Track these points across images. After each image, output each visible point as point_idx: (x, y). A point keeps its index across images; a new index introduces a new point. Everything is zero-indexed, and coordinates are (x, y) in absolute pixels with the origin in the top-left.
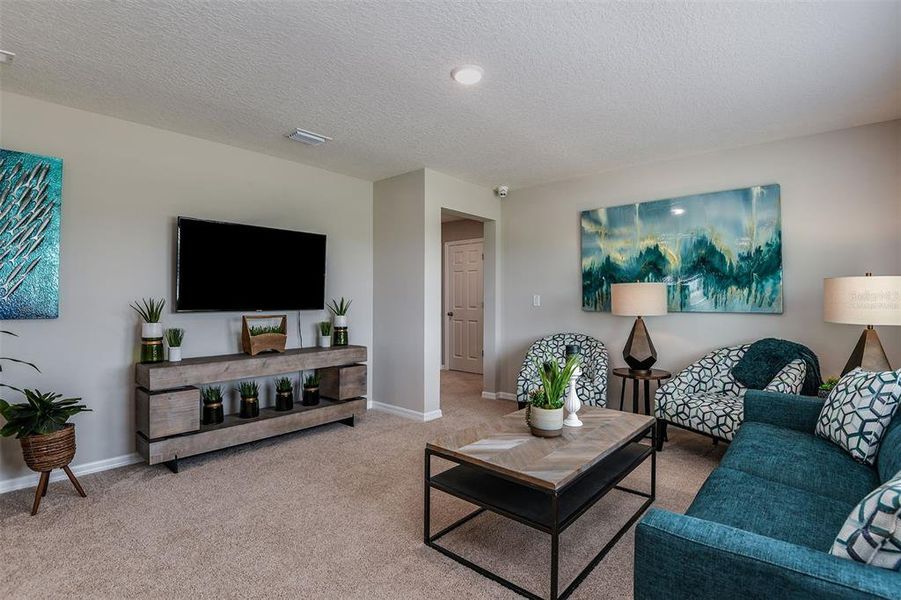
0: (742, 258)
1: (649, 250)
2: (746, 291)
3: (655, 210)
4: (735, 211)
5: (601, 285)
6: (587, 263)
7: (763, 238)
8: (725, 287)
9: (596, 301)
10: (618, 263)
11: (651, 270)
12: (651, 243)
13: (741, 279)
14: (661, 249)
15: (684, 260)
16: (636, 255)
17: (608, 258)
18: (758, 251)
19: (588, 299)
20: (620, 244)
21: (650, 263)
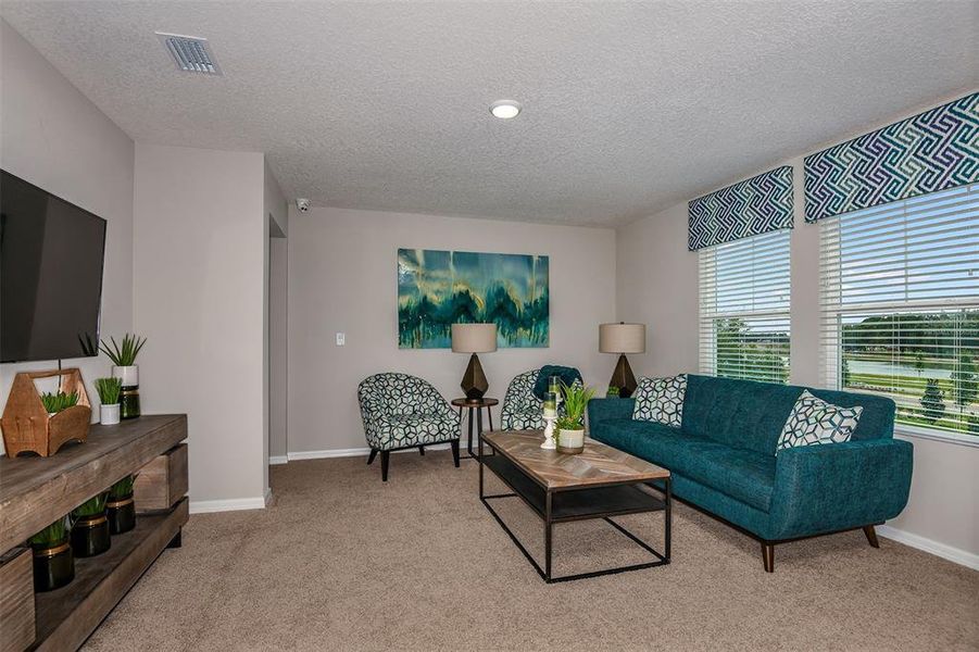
0: (527, 307)
1: (461, 293)
2: (528, 332)
3: (467, 260)
4: (522, 271)
5: (418, 324)
6: (404, 301)
7: (538, 294)
8: (516, 329)
9: (413, 339)
10: (435, 303)
11: (463, 312)
12: (462, 288)
13: (526, 324)
14: (471, 294)
15: (488, 305)
16: (450, 297)
17: (425, 298)
18: (536, 302)
19: (405, 337)
20: (437, 286)
21: (462, 306)
